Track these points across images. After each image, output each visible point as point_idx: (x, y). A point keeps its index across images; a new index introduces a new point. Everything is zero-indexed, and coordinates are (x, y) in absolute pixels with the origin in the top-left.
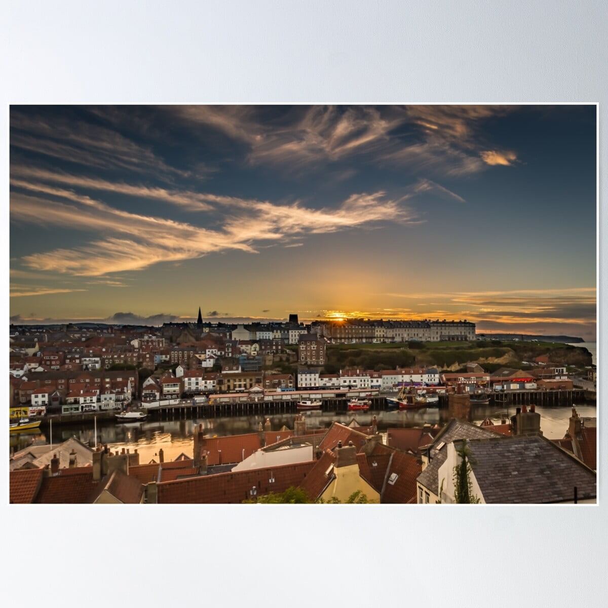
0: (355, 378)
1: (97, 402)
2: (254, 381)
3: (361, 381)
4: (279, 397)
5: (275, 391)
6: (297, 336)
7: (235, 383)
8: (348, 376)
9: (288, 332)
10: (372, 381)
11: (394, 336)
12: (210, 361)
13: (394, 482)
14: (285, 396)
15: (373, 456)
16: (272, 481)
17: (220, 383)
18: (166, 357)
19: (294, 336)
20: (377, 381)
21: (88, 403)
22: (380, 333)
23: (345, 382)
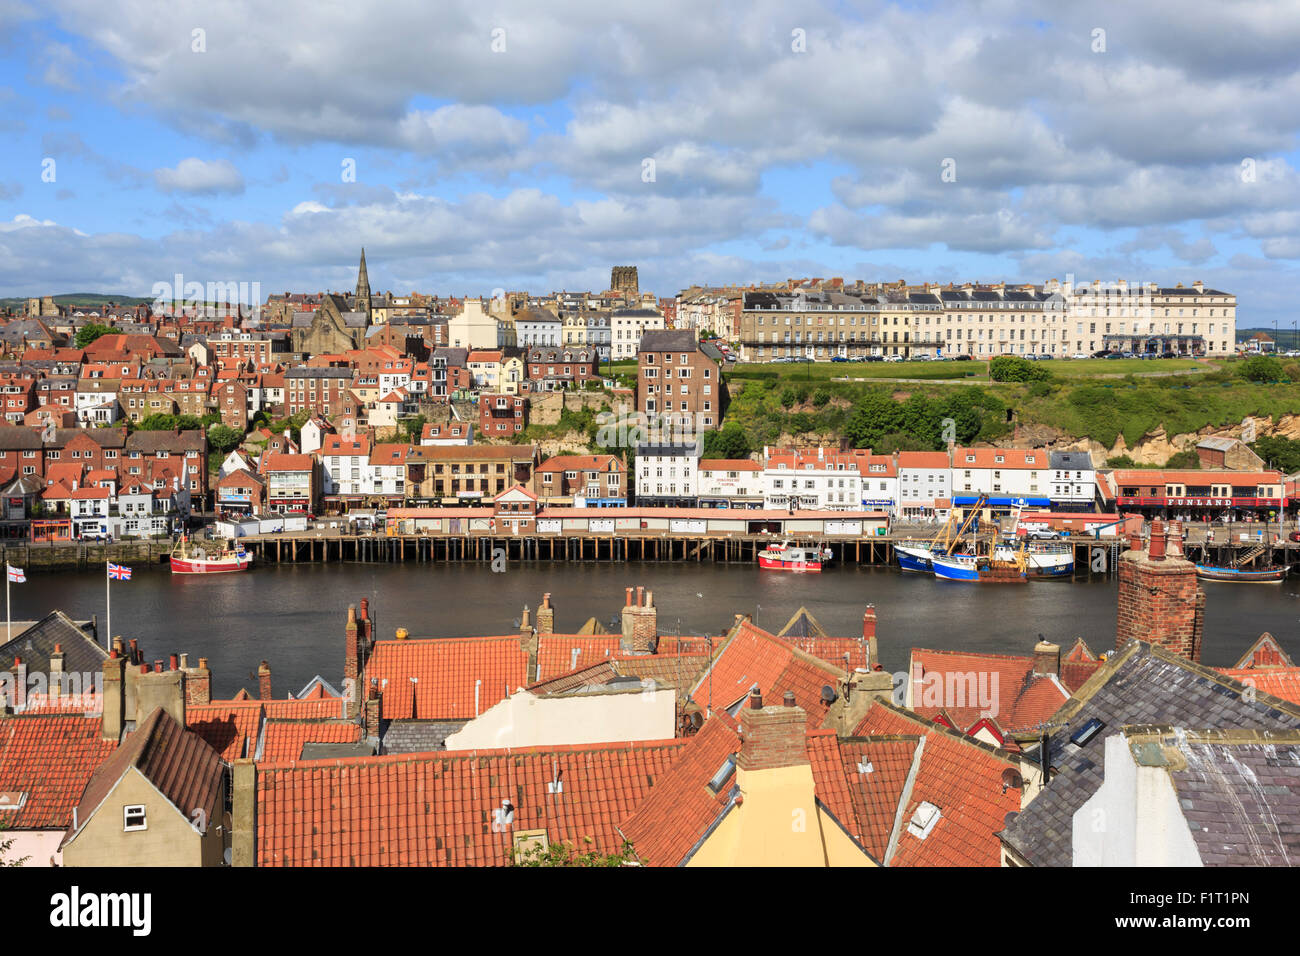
0: (809, 471)
1: (111, 515)
2: (509, 468)
3: (830, 484)
4: (581, 525)
5: (569, 505)
6: (633, 335)
7: (456, 477)
8: (789, 466)
9: (608, 323)
10: (866, 487)
11: (943, 337)
12: (388, 408)
13: (928, 830)
14: (597, 522)
15: (863, 739)
16: (556, 789)
17: (417, 474)
18: (276, 394)
19: (624, 335)
20: (883, 487)
21: (89, 517)
22: (895, 328)
23: (778, 484)
